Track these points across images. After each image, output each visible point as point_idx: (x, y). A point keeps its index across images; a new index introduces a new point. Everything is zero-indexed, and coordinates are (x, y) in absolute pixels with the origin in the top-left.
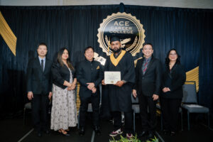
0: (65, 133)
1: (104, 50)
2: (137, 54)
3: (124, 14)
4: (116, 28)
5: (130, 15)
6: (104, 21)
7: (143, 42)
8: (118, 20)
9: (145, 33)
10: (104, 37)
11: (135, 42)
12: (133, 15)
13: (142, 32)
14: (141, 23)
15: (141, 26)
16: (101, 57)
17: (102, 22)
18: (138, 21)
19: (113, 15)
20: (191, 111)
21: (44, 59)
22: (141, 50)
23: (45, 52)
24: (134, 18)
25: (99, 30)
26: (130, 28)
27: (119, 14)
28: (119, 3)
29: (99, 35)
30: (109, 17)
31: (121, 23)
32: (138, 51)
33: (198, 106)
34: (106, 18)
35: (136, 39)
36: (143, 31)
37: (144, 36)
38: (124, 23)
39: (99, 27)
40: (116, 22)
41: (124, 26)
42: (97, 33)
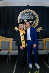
3: (29, 10)
5: (32, 11)
6: (21, 13)
7: (38, 22)
9: (39, 19)
12: (33, 10)
14: (37, 14)
17: (19, 14)
19: (25, 10)
24: (34, 12)
25: (18, 17)
27: (27, 10)
28: (27, 5)
30: (23, 12)
31: (28, 14)
34: (21, 12)
38: (29, 14)
39: (18, 16)
40: (26, 14)
41: (30, 15)
42: (18, 18)
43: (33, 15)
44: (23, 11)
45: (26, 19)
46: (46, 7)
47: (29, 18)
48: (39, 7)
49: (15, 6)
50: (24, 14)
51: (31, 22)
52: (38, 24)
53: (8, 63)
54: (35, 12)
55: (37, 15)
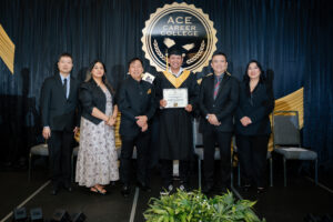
0: (104, 191)
2: (205, 68)
3: (184, 5)
5: (192, 7)
6: (152, 16)
7: (214, 49)
8: (174, 15)
9: (217, 35)
10: (152, 42)
11: (202, 49)
12: (197, 7)
13: (212, 33)
14: (210, 19)
15: (211, 24)
16: (147, 74)
17: (148, 18)
18: (206, 17)
19: (167, 6)
20: (289, 157)
21: (68, 77)
22: (210, 62)
23: (70, 66)
24: (200, 11)
25: (145, 31)
26: (194, 28)
27: (175, 4)
30: (159, 10)
31: (179, 20)
32: (206, 64)
33: (300, 150)
34: (154, 12)
35: (203, 45)
36: (214, 32)
37: (215, 40)
38: (184, 20)
39: (144, 26)
40: (170, 18)
41: (184, 24)
42: (142, 35)
43: (195, 21)
45: (171, 37)
50: (165, 19)
51: (188, 47)
54: (205, 12)
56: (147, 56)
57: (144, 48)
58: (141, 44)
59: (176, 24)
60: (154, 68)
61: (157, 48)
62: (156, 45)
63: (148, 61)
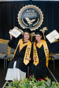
1: (21, 26)
2: (39, 28)
3: (32, 5)
4: (28, 14)
5: (35, 6)
6: (21, 10)
8: (29, 9)
9: (43, 16)
11: (38, 21)
12: (36, 6)
14: (41, 10)
16: (20, 30)
17: (20, 10)
22: (41, 25)
24: (38, 8)
26: (35, 14)
27: (29, 5)
29: (18, 18)
30: (24, 8)
34: (22, 8)
35: (38, 20)
38: (32, 11)
39: (18, 13)
40: (28, 10)
41: (32, 12)
44: (25, 6)
45: (28, 17)
46: (53, 1)
47: (31, 15)
48: (44, 1)
49: (15, 1)
52: (43, 22)
53: (4, 68)
54: (39, 8)
55: (41, 12)
56: (20, 23)
57: (19, 21)
58: (17, 19)
59: (29, 12)
60: (22, 27)
61: (23, 21)
62: (22, 20)
63: (20, 25)
